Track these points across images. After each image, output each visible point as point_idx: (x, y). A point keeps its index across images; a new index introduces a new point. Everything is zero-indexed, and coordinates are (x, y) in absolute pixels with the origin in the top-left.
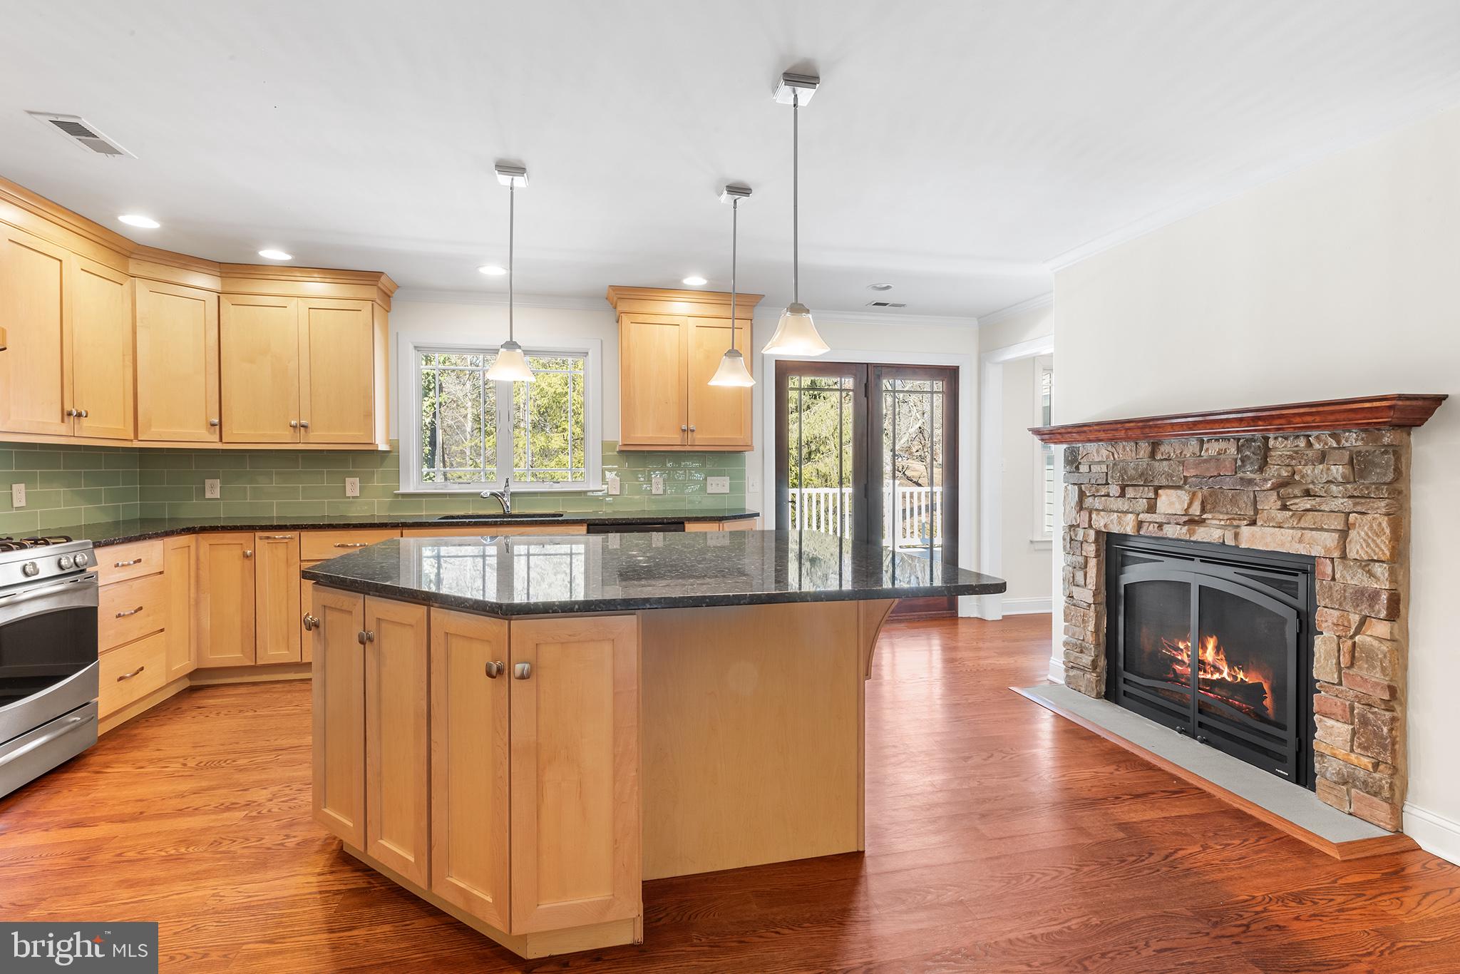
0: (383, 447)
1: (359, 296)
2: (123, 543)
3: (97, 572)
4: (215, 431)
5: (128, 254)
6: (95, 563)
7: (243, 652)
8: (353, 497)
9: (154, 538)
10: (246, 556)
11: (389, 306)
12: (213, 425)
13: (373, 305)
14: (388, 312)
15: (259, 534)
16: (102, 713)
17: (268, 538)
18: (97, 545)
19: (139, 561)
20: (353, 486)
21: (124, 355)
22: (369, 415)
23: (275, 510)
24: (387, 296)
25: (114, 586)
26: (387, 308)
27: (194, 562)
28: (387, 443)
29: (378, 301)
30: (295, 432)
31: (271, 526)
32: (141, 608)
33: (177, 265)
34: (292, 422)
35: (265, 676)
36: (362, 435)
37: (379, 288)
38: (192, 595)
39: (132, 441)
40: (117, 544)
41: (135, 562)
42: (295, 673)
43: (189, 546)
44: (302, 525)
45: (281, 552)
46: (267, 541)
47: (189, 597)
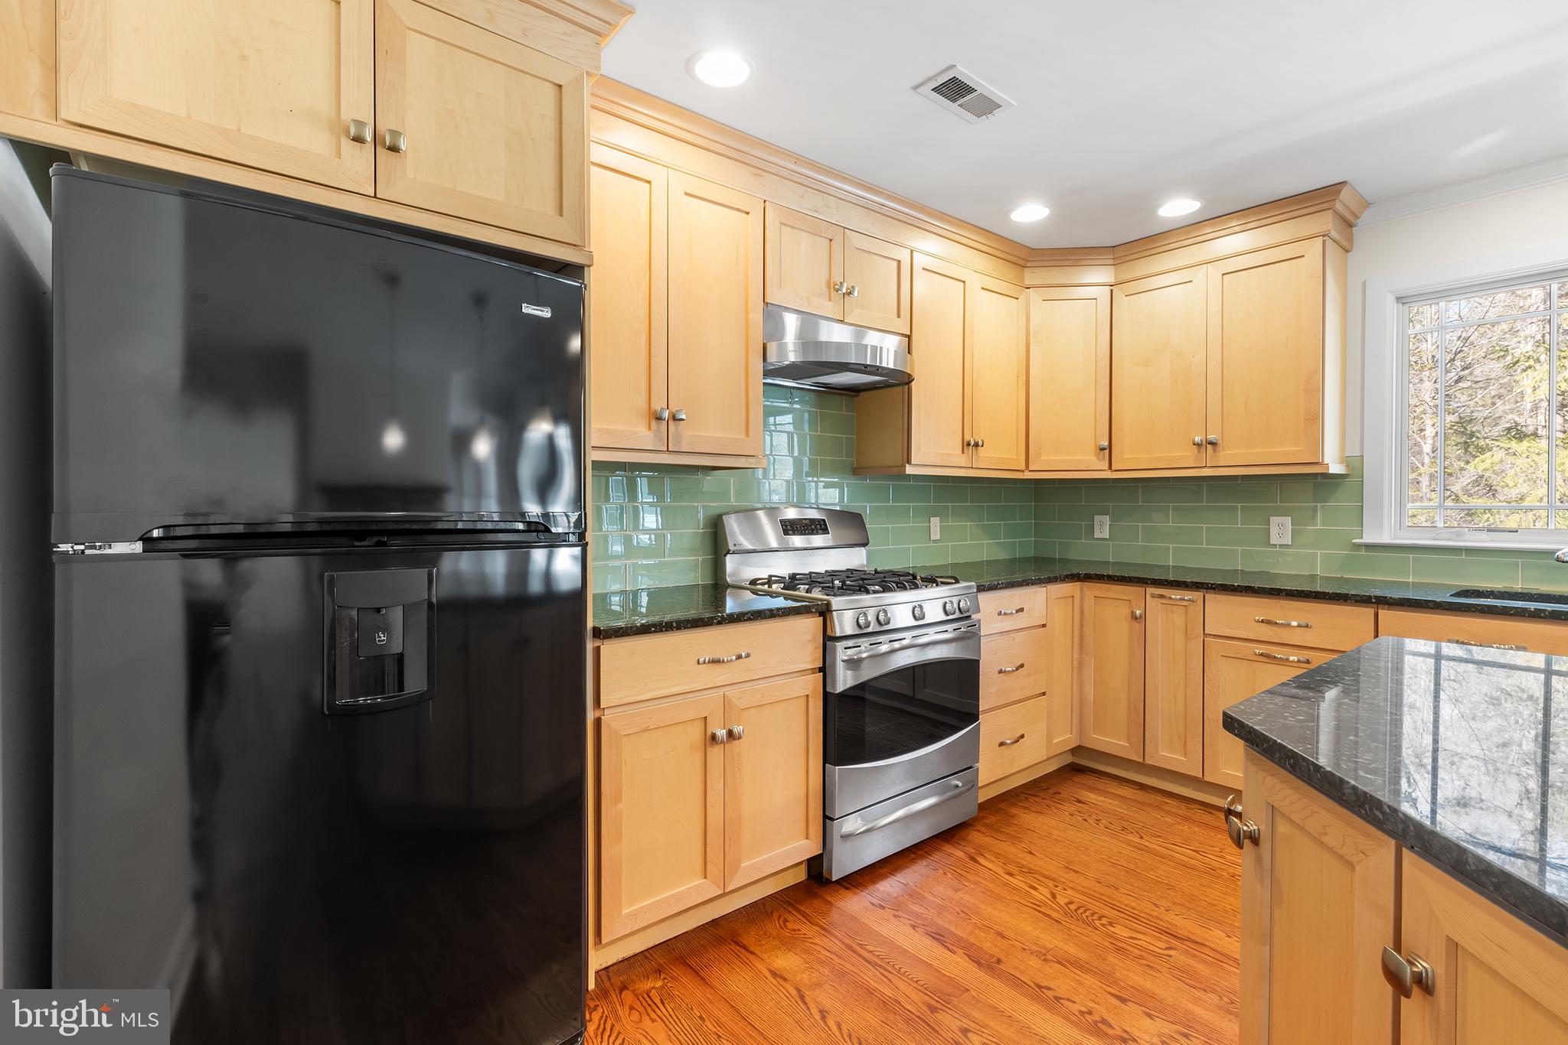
0: (1335, 468)
1: (1299, 235)
2: (1006, 588)
3: (980, 621)
4: (1104, 457)
5: (1022, 263)
6: (978, 611)
7: (1129, 740)
8: (1281, 546)
9: (1036, 584)
10: (1134, 617)
11: (1350, 239)
12: (1102, 449)
13: (1324, 242)
14: (1347, 251)
15: (1151, 590)
16: (982, 780)
17: (1162, 596)
18: (981, 589)
19: (1021, 610)
20: (1281, 529)
21: (1018, 377)
22: (1314, 418)
23: (1173, 557)
24: (1348, 224)
25: (995, 638)
26: (1344, 243)
27: (1078, 616)
28: (1341, 463)
29: (1334, 234)
30: (1199, 452)
31: (1166, 581)
32: (1022, 666)
33: (1069, 263)
34: (1197, 438)
35: (1154, 779)
36: (1301, 450)
37: (1336, 213)
38: (1075, 656)
39: (1023, 471)
40: (1000, 588)
41: (1017, 611)
42: (1194, 790)
43: (1073, 597)
44: (1207, 584)
45: (1178, 617)
46: (1159, 600)
47: (1072, 656)
